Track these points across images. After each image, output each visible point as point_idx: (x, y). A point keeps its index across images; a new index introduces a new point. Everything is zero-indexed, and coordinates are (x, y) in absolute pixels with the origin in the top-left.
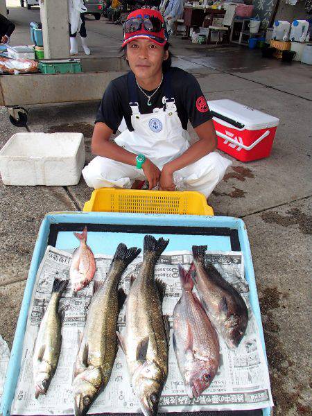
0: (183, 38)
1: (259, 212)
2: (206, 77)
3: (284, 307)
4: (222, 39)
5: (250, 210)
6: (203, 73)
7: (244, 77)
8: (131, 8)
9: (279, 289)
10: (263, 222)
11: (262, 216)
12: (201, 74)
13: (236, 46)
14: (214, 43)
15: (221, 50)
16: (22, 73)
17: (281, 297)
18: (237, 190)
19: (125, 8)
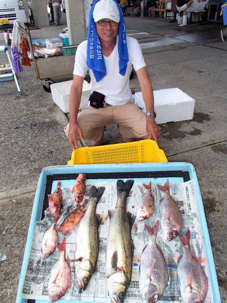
0: (171, 22)
1: (210, 145)
2: (185, 49)
3: (218, 211)
4: (201, 19)
5: (204, 143)
6: (183, 46)
7: (215, 46)
8: (134, 4)
9: (217, 199)
10: (212, 152)
11: (212, 148)
12: (181, 47)
13: (213, 23)
14: (195, 23)
15: (200, 28)
16: (50, 56)
17: (217, 204)
18: (196, 130)
19: (129, 4)
